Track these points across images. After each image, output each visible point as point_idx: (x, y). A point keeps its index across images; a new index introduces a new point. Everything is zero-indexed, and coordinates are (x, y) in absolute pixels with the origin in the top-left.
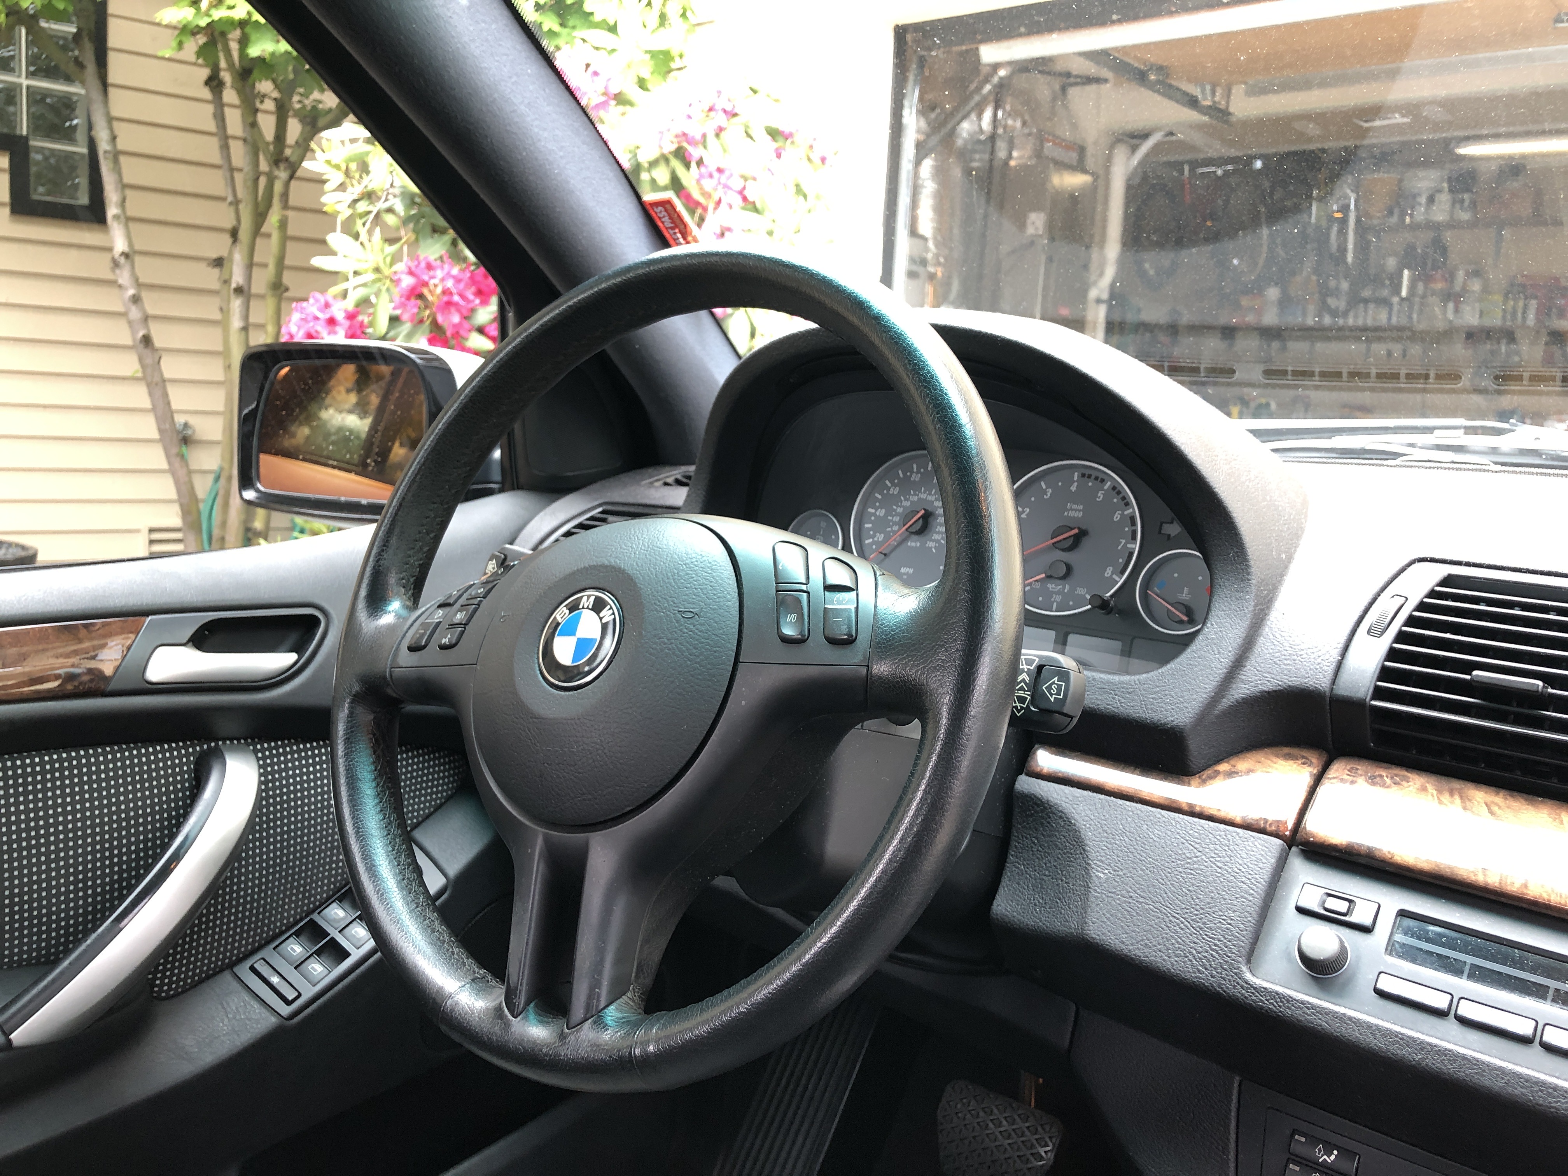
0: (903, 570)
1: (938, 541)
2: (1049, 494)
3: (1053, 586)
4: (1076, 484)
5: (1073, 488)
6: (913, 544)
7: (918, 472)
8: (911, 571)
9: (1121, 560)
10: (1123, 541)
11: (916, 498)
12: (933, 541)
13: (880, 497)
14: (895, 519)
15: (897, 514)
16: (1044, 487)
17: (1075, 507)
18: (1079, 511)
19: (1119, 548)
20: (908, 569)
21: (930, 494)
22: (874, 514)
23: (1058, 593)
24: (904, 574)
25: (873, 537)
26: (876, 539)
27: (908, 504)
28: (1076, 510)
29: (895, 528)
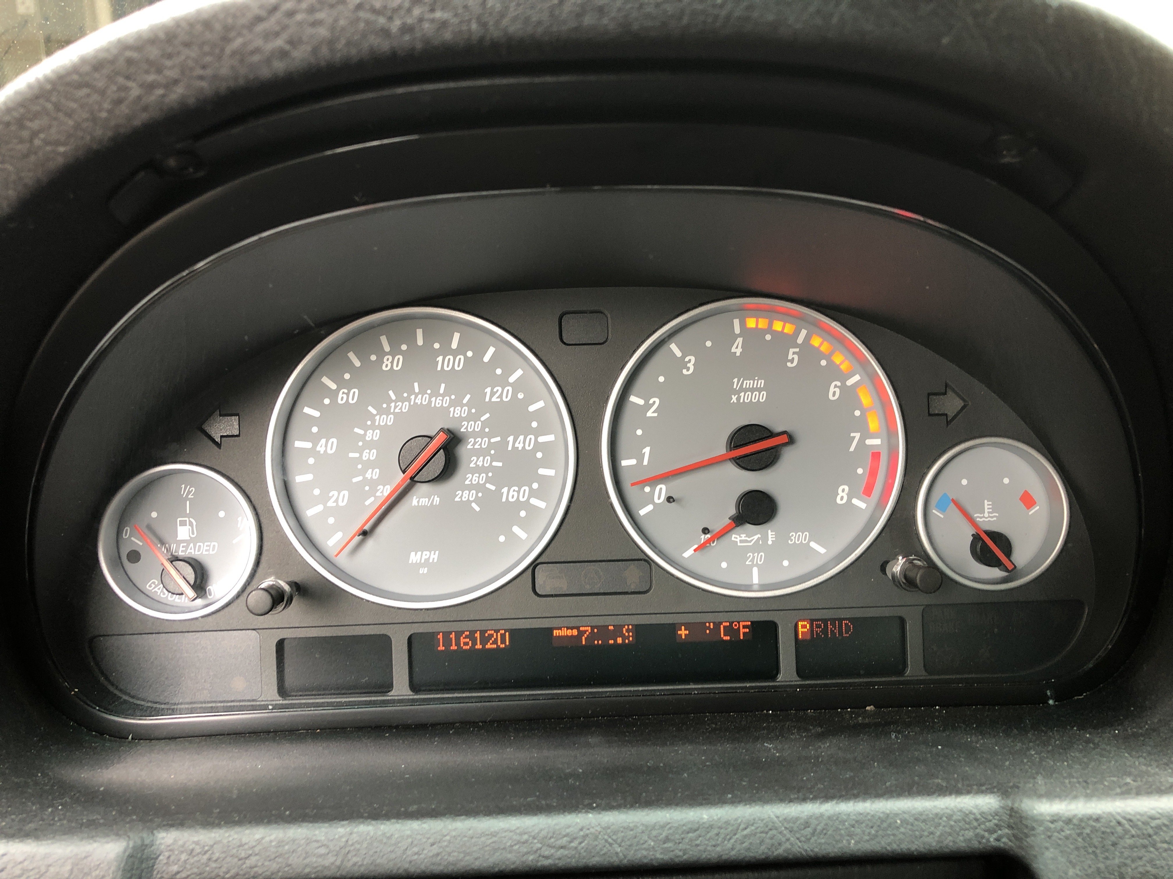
0: (414, 558)
1: (478, 487)
2: (691, 365)
3: (743, 537)
4: (740, 340)
5: (737, 349)
6: (424, 501)
7: (395, 351)
8: (434, 556)
9: (860, 471)
10: (857, 435)
11: (405, 407)
12: (470, 488)
13: (316, 414)
14: (365, 456)
15: (370, 445)
16: (678, 354)
17: (748, 383)
18: (760, 390)
19: (852, 449)
20: (426, 554)
21: (435, 394)
22: (312, 452)
23: (756, 548)
24: (420, 565)
25: (324, 498)
26: (331, 504)
27: (390, 420)
28: (752, 390)
29: (373, 474)
